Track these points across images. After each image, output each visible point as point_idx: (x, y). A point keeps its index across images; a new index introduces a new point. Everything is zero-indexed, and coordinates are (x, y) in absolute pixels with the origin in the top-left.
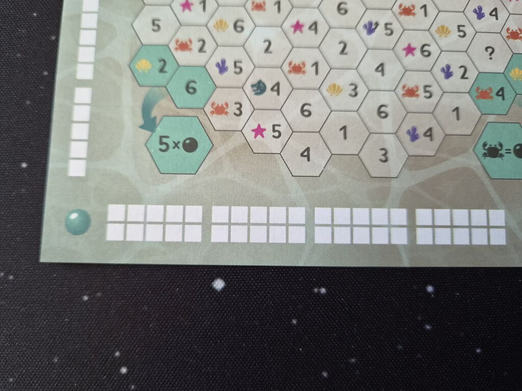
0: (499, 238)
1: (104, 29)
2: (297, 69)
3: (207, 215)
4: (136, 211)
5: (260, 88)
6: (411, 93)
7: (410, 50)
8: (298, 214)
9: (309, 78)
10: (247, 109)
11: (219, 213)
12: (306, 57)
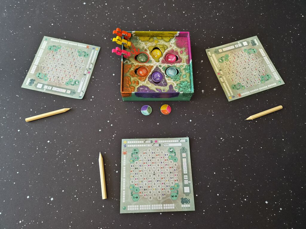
0: (173, 208)
1: (126, 183)
2: (149, 187)
3: (139, 206)
4: (131, 206)
5: (145, 190)
6: (163, 189)
7: (162, 184)
8: (150, 206)
9: (150, 188)
10: (143, 193)
11: (141, 206)
12: (150, 185)
